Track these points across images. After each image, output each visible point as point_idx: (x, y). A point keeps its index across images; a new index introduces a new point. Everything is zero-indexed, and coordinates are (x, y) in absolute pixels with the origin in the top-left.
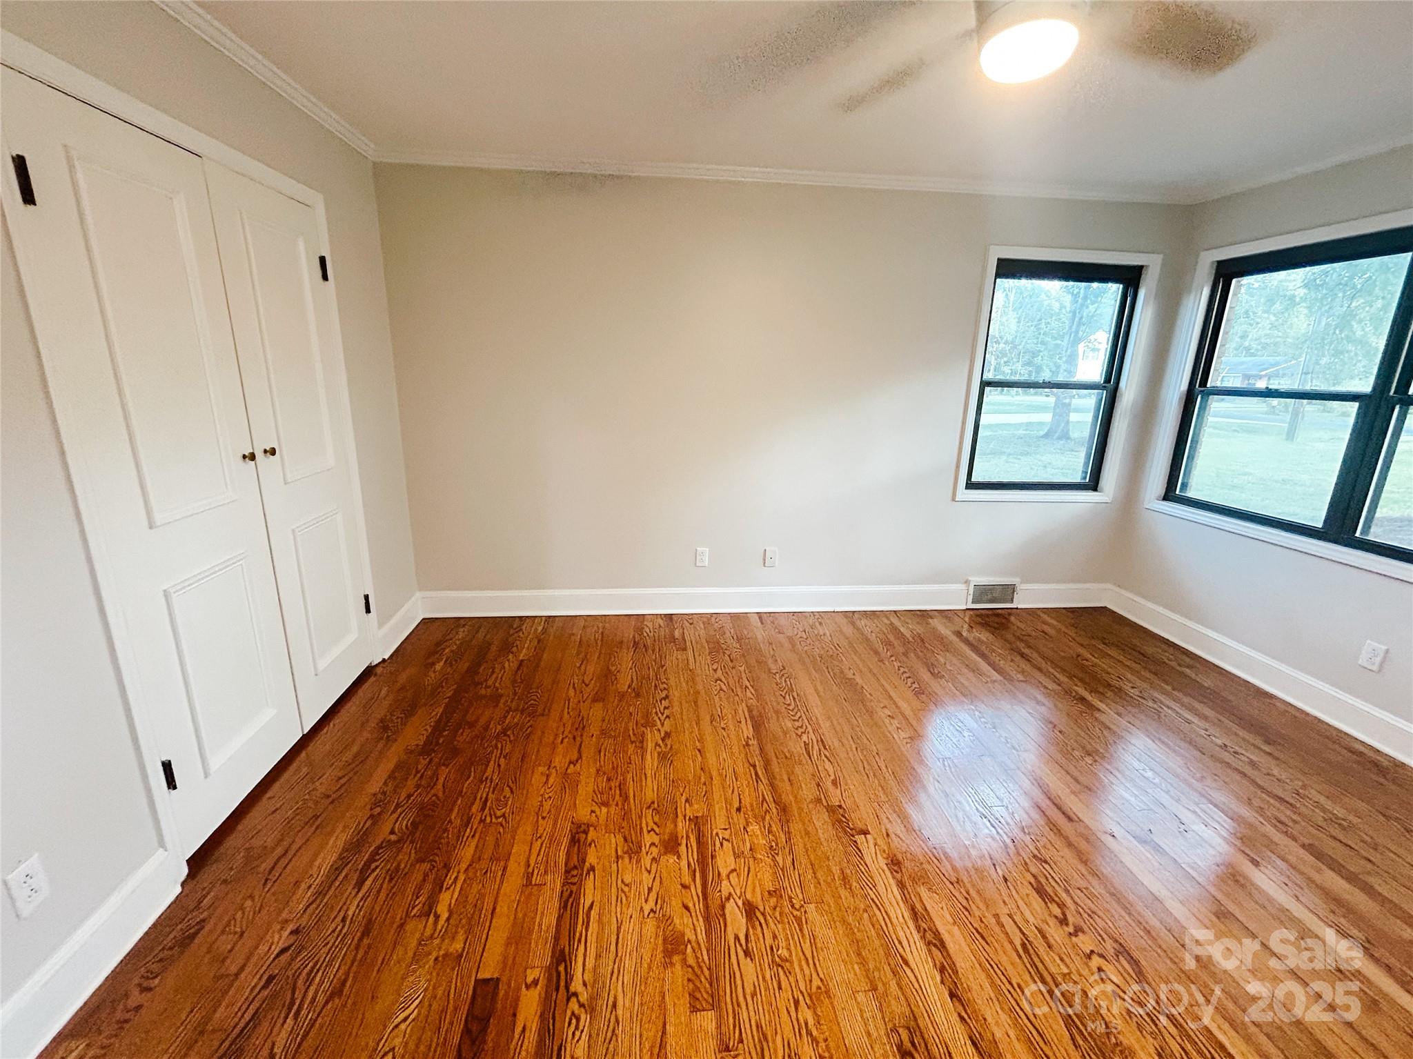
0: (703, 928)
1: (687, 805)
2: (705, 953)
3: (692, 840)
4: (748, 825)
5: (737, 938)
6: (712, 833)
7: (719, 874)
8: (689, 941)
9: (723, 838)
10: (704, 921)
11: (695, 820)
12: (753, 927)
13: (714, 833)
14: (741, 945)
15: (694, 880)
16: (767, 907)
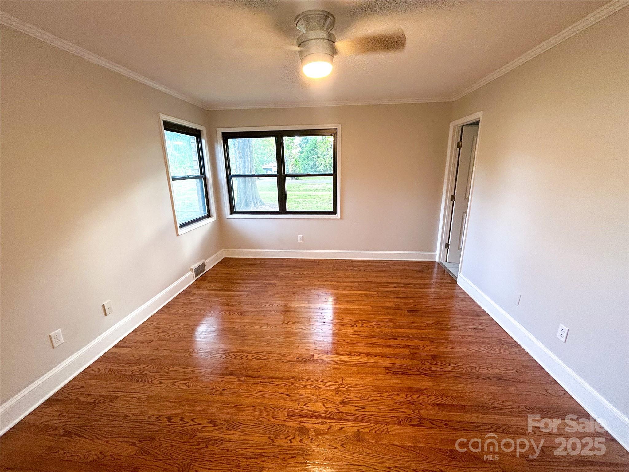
0: (352, 423)
1: (277, 419)
2: (363, 424)
3: (302, 420)
4: (299, 394)
5: (357, 410)
6: (300, 410)
7: (325, 411)
8: (358, 430)
9: (304, 405)
10: (349, 422)
11: (290, 416)
12: (353, 403)
13: (300, 409)
14: (360, 409)
15: (327, 423)
16: (343, 396)
